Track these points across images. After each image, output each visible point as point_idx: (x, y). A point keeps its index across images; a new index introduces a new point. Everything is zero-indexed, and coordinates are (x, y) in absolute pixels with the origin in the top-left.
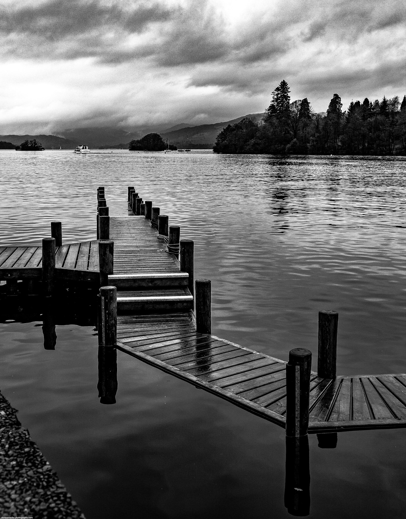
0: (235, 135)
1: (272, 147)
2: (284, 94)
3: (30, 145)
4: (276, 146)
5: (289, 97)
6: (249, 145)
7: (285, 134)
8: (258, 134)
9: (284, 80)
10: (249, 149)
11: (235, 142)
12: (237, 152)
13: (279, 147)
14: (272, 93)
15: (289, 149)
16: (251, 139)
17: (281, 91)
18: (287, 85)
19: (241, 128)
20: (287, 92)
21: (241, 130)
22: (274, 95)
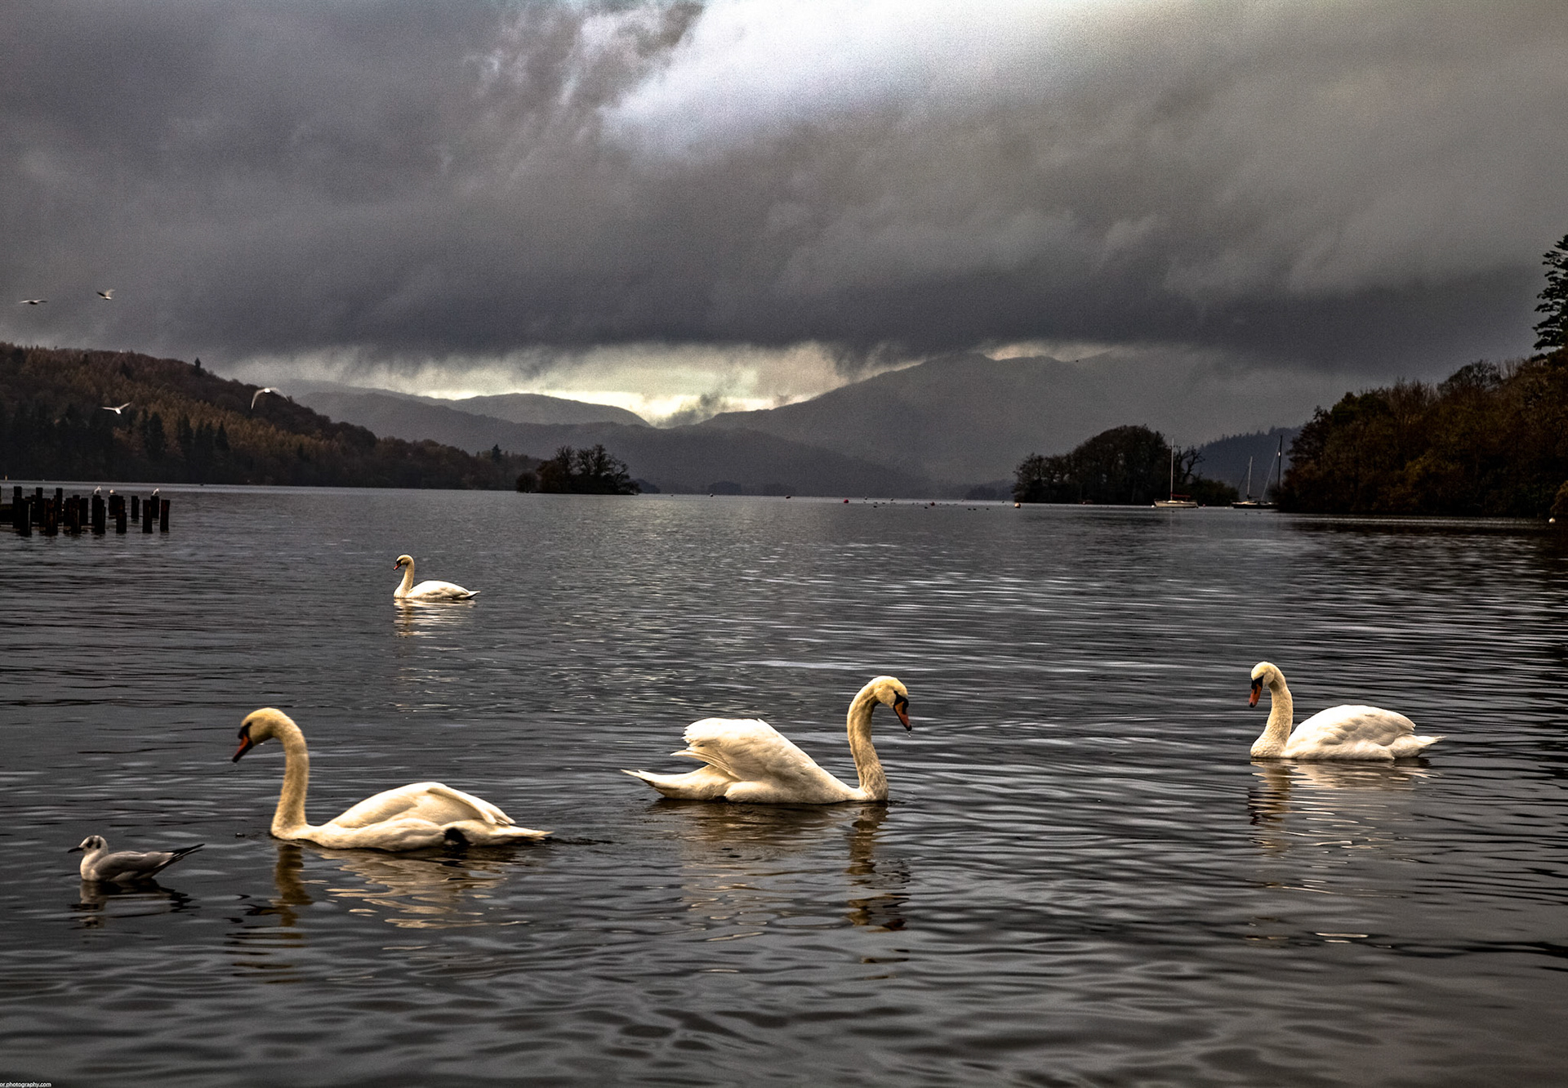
0: (1354, 438)
3: (576, 471)
6: (1400, 480)
10: (1400, 498)
16: (1412, 458)
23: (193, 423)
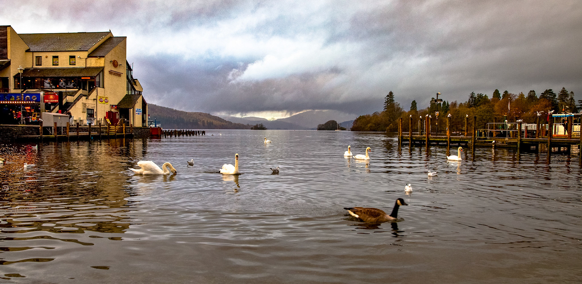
0: (361, 121)
2: (391, 99)
4: (382, 128)
6: (367, 127)
8: (372, 121)
11: (360, 126)
15: (388, 130)
16: (368, 124)
21: (364, 119)
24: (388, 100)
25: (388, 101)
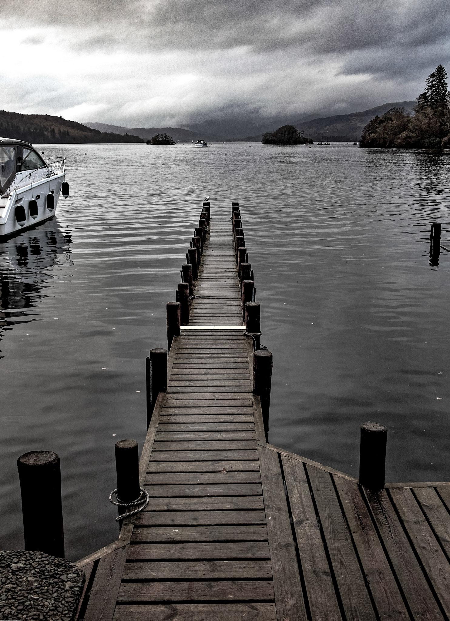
0: (384, 127)
1: (426, 140)
2: (440, 81)
3: (161, 139)
4: (430, 139)
5: (446, 84)
6: (399, 138)
7: (440, 126)
8: (410, 126)
9: (441, 65)
10: (400, 143)
11: (384, 136)
12: (387, 146)
13: (433, 140)
14: (426, 80)
15: (445, 143)
16: (402, 132)
17: (437, 78)
18: (445, 70)
19: (391, 120)
20: (444, 79)
21: (390, 122)
22: (429, 82)
23: (62, 130)
24: (434, 83)
25: (432, 86)
